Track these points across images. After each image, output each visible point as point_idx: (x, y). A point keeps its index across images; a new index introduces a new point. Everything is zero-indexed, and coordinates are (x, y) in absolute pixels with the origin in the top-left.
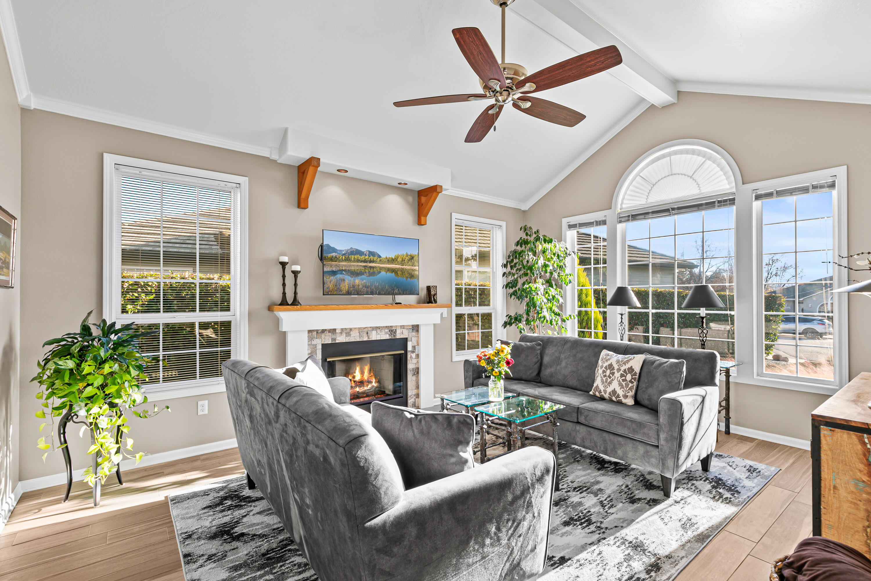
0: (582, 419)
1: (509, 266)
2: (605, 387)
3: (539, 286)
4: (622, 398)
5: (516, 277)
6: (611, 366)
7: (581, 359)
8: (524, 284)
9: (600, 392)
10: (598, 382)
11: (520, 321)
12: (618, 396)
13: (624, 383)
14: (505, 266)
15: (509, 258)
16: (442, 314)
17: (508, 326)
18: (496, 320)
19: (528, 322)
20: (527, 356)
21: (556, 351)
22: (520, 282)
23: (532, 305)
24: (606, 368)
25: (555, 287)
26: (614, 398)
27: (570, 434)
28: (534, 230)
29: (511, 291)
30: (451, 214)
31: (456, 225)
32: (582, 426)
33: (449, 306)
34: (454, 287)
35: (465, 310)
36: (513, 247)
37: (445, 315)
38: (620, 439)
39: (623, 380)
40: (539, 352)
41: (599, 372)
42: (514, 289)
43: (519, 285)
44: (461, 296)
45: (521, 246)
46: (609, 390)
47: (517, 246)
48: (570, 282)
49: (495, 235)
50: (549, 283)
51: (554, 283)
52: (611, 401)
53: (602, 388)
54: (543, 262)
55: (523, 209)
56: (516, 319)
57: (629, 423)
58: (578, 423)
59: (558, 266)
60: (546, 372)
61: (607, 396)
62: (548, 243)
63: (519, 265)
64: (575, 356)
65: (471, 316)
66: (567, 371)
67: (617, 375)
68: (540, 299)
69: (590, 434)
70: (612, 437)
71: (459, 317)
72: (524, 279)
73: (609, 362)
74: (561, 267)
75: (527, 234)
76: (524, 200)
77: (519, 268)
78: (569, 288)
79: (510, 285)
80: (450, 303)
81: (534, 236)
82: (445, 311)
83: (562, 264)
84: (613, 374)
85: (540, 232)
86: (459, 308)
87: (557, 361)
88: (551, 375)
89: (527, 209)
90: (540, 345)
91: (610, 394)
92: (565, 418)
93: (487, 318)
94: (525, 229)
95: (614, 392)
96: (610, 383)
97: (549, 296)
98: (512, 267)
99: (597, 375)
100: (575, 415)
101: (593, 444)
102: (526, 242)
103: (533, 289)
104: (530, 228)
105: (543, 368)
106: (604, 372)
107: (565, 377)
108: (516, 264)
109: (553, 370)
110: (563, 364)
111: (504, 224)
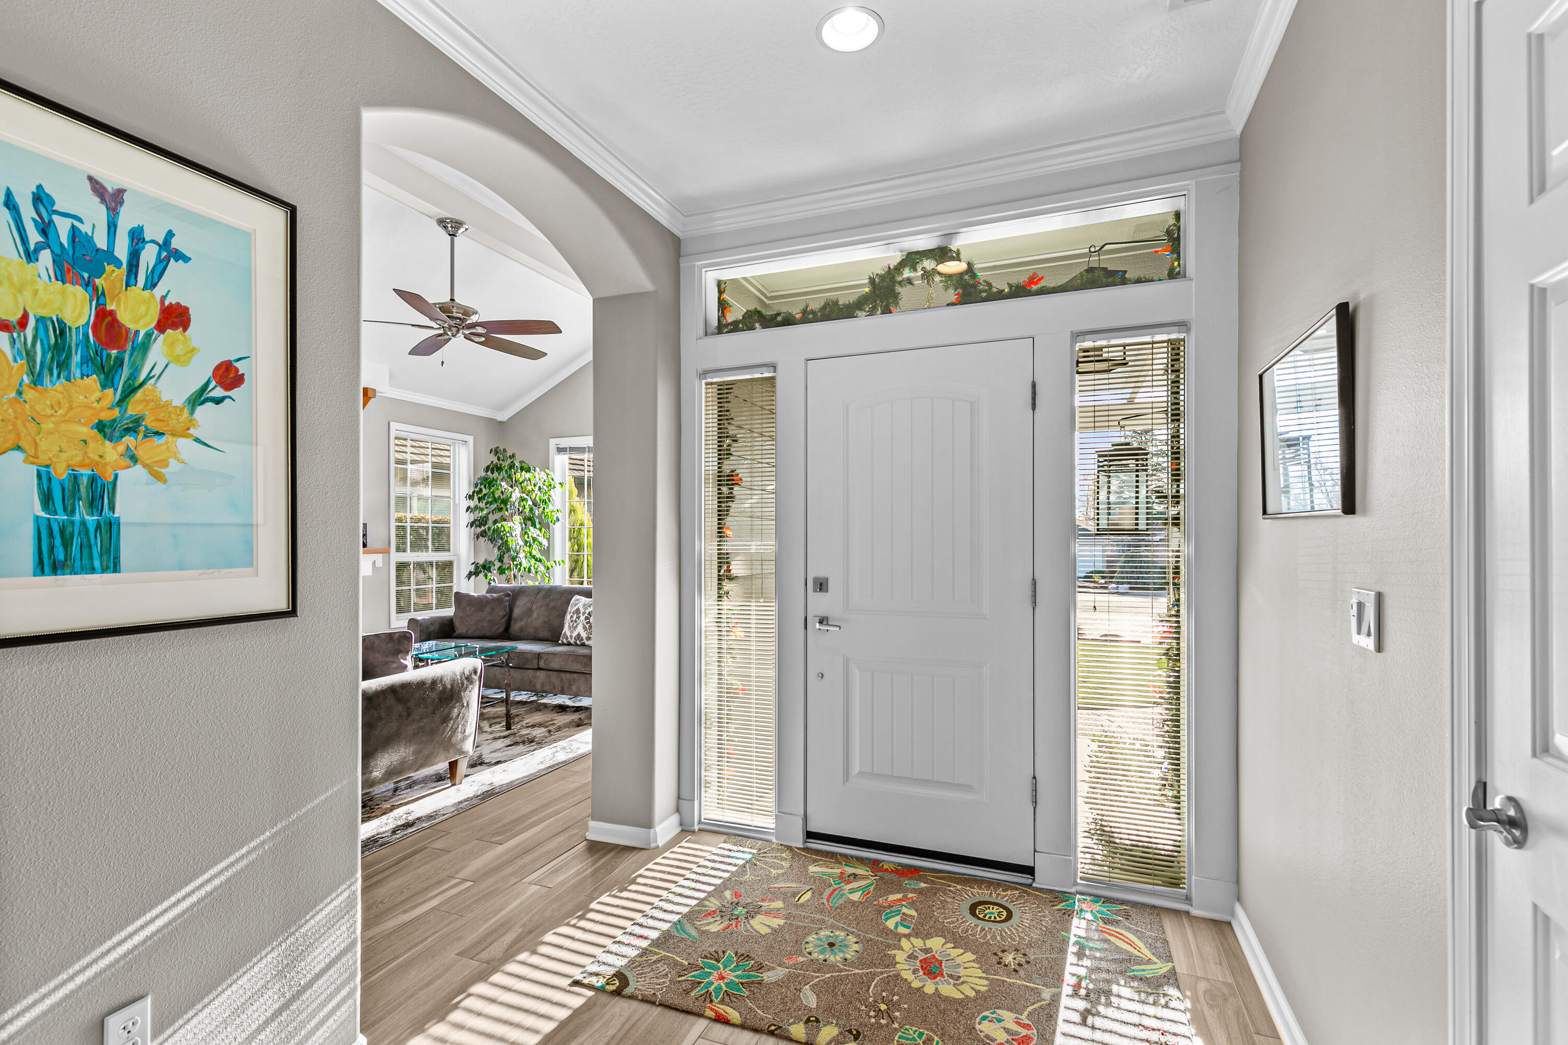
0: (542, 664)
1: (476, 498)
2: (572, 632)
3: (514, 526)
4: (585, 641)
5: (485, 512)
6: (578, 611)
7: (554, 608)
8: (495, 522)
9: (567, 638)
10: (566, 629)
11: (489, 570)
12: (582, 639)
13: (587, 626)
14: (471, 497)
15: (476, 487)
16: (374, 563)
17: (473, 577)
18: (459, 570)
19: (501, 571)
20: (493, 609)
21: (528, 602)
22: (492, 518)
23: (504, 548)
24: (573, 613)
25: (538, 526)
26: (578, 642)
27: (531, 682)
28: (509, 453)
29: (479, 530)
30: (389, 423)
31: (396, 438)
32: (542, 671)
33: (386, 551)
34: (393, 524)
35: (410, 556)
36: (483, 474)
37: (379, 564)
38: (575, 675)
39: (587, 623)
40: (507, 604)
41: (568, 617)
42: (483, 528)
43: (490, 523)
44: (404, 537)
45: (492, 473)
46: (574, 634)
47: (487, 471)
48: (558, 520)
49: (457, 454)
50: (529, 520)
51: (537, 521)
52: (576, 645)
53: (568, 634)
54: (519, 495)
55: (500, 418)
56: (484, 567)
57: (582, 658)
58: (539, 669)
59: (540, 500)
60: (516, 627)
61: (572, 641)
62: (526, 472)
63: (488, 498)
64: (548, 605)
65: (420, 566)
66: (538, 623)
67: (582, 618)
68: (516, 541)
69: (549, 677)
70: (568, 675)
71: (402, 567)
72: (497, 516)
73: (577, 607)
74: (544, 502)
75: (499, 459)
76: (501, 408)
77: (490, 500)
78: (557, 528)
79: (477, 523)
80: (387, 547)
81: (509, 461)
82: (379, 558)
83: (546, 498)
84: (578, 618)
85: (517, 457)
86: (402, 554)
87: (529, 612)
88: (522, 630)
89: (505, 420)
90: (509, 595)
91: (575, 639)
92: (526, 667)
93: (446, 568)
94: (496, 451)
95: (579, 635)
96: (576, 627)
97: (528, 537)
98: (480, 499)
99: (566, 621)
100: (535, 661)
101: (551, 687)
102: (499, 469)
103: (507, 529)
104: (505, 450)
105: (512, 623)
106: (572, 617)
107: (536, 629)
108: (485, 495)
109: (523, 623)
110: (535, 615)
111: (470, 439)
